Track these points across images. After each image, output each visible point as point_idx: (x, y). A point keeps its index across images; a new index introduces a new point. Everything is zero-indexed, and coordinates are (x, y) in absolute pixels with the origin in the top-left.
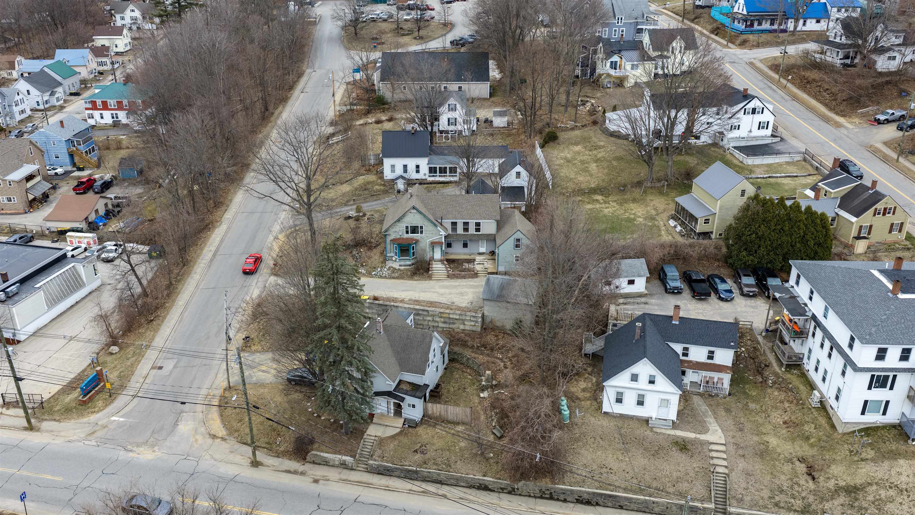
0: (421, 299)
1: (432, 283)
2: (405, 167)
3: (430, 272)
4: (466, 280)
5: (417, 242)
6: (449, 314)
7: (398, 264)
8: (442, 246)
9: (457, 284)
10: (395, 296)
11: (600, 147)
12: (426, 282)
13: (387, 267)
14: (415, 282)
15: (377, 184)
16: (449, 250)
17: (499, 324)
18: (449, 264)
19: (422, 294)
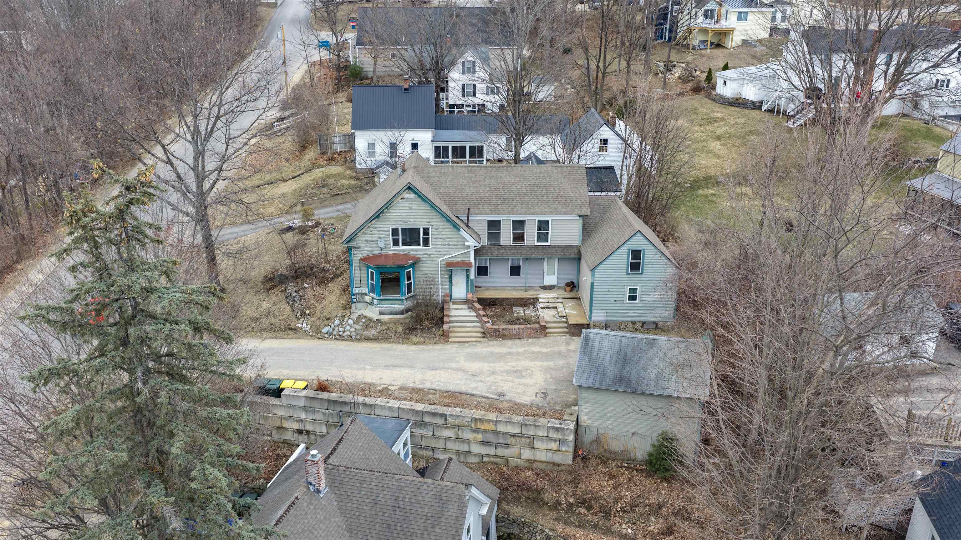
0: (428, 385)
1: (449, 349)
2: (393, 146)
3: (446, 326)
4: (524, 341)
5: (416, 262)
6: (496, 423)
7: (377, 310)
8: (468, 271)
9: (504, 350)
10: (369, 380)
11: (716, 120)
12: (437, 347)
13: (354, 316)
14: (414, 347)
15: (344, 177)
16: (482, 281)
17: (616, 446)
18: (484, 309)
19: (430, 374)
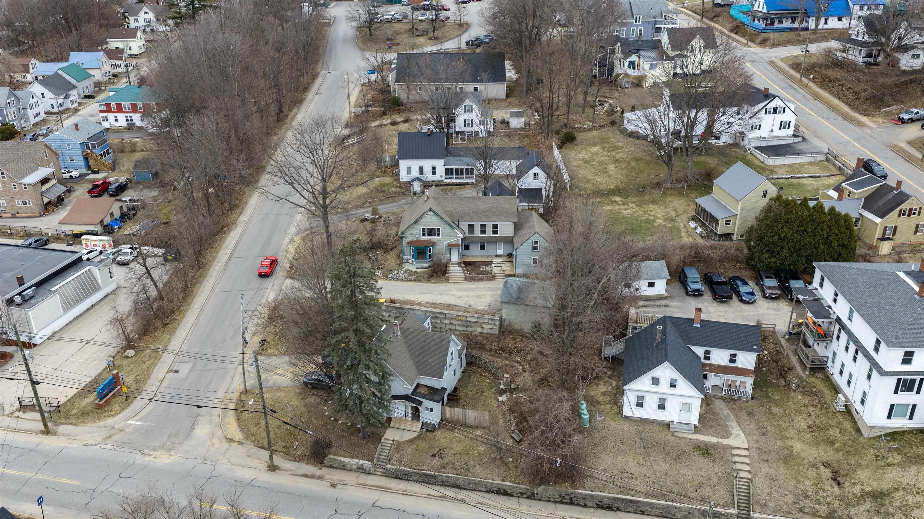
0: (438, 302)
1: (449, 285)
2: (421, 168)
3: (447, 275)
4: (484, 282)
5: (434, 244)
6: (467, 317)
7: (415, 267)
8: (459, 249)
9: (474, 286)
10: (412, 299)
11: (618, 148)
12: (443, 285)
13: (404, 270)
14: (432, 285)
15: (393, 186)
16: (467, 252)
17: (517, 327)
18: (466, 267)
19: (439, 297)
